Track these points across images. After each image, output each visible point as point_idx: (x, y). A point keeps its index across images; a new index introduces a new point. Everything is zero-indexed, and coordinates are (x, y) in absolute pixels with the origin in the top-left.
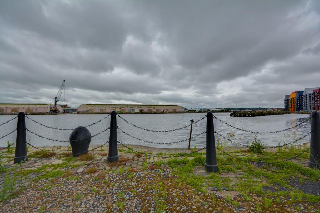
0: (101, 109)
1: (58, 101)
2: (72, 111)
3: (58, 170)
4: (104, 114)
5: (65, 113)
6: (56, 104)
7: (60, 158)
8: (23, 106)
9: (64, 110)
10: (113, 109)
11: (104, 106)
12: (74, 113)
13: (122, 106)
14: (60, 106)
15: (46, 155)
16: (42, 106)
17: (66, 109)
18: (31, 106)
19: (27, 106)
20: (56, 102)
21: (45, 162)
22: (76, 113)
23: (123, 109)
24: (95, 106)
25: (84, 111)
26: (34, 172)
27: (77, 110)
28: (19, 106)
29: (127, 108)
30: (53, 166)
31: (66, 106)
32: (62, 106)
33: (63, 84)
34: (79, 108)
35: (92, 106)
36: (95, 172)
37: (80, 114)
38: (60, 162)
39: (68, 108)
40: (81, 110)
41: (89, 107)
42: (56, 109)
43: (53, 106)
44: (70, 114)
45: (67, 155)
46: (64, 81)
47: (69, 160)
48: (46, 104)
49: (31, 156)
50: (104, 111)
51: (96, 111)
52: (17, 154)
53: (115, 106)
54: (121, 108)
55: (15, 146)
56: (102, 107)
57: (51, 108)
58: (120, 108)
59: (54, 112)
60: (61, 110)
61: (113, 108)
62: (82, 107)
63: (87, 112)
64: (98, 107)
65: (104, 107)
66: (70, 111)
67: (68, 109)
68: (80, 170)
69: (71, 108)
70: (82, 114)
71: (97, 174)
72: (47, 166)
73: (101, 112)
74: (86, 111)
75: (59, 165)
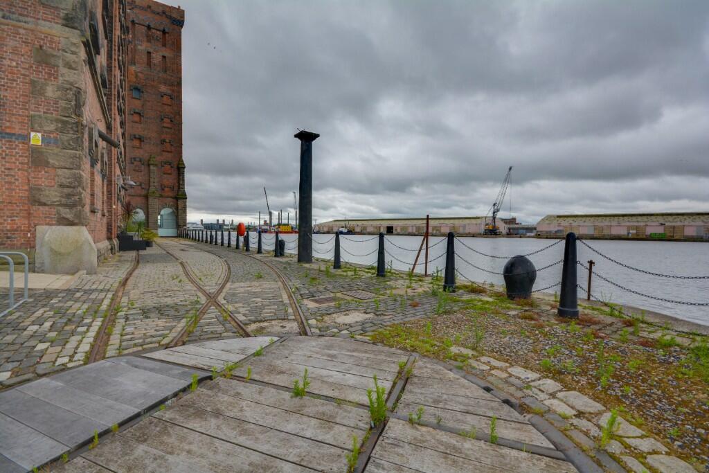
0: (595, 228)
1: (498, 210)
2: (524, 231)
3: (487, 306)
4: (606, 239)
5: (510, 234)
6: (494, 218)
7: (491, 297)
8: (447, 221)
9: (509, 229)
10: (637, 228)
11: (608, 218)
12: (528, 234)
13: (670, 218)
14: (502, 220)
15: (475, 290)
16: (473, 221)
17: (512, 226)
18: (456, 222)
19: (452, 221)
20: (494, 213)
21: (473, 296)
22: (532, 234)
23: (674, 227)
24: (580, 219)
25: (550, 232)
26: (462, 302)
27: (535, 229)
28: (442, 221)
29: (693, 223)
30: (482, 301)
31: (513, 221)
32: (506, 221)
33: (510, 175)
34: (539, 223)
35: (571, 220)
36: (532, 319)
37: (541, 238)
38: (490, 300)
39: (518, 224)
40: (544, 228)
41: (565, 223)
42: (494, 227)
43: (489, 221)
44: (520, 237)
45: (498, 295)
46: (510, 169)
47: (502, 301)
48: (479, 218)
49: (459, 288)
50: (606, 232)
51: (581, 233)
52: (446, 282)
53: (645, 218)
54: (667, 224)
55: (444, 271)
56: (599, 223)
57: (487, 224)
58: (662, 224)
59: (492, 232)
60: (503, 228)
61: (636, 224)
62: (547, 222)
63: (558, 234)
64: (589, 222)
65: (606, 222)
66: (521, 231)
67: (516, 226)
68: (513, 313)
69: (523, 224)
70: (547, 238)
71: (533, 322)
72: (475, 300)
73: (596, 234)
74: (556, 232)
75: (488, 302)
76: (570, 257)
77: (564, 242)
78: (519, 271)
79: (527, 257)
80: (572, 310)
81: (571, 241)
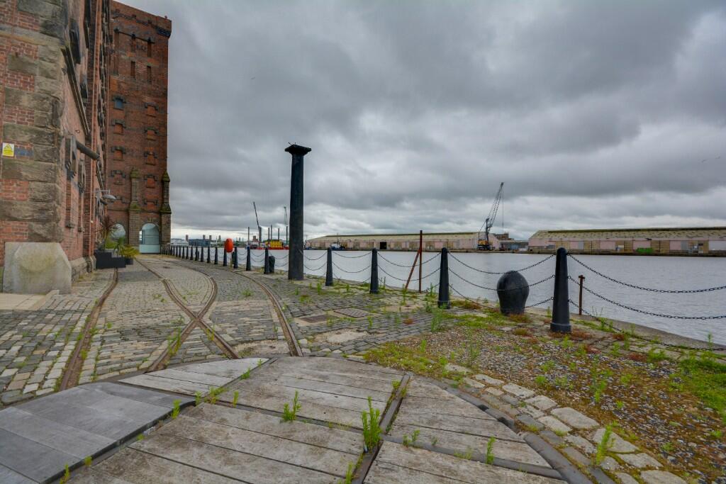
0: (585, 243)
1: (491, 226)
2: (517, 247)
3: (481, 322)
4: (596, 254)
5: (502, 250)
6: (487, 233)
7: (485, 313)
8: (440, 237)
9: (502, 244)
10: (625, 243)
11: (597, 234)
12: (521, 250)
13: (656, 233)
14: (495, 235)
15: (470, 306)
16: (467, 237)
17: (504, 241)
18: (450, 238)
19: (446, 237)
20: (487, 228)
21: (467, 313)
22: (525, 250)
23: (660, 242)
24: (570, 234)
25: (542, 247)
26: (457, 318)
27: (527, 244)
28: (435, 237)
29: (679, 239)
30: (476, 317)
31: (505, 236)
32: (499, 237)
33: (501, 191)
34: (531, 239)
35: (561, 235)
36: (526, 335)
37: (533, 253)
38: (484, 316)
39: (510, 239)
40: (536, 243)
41: (556, 238)
42: (487, 242)
43: (483, 237)
44: (513, 253)
45: (492, 311)
46: (502, 184)
47: (496, 317)
48: (472, 233)
49: (453, 304)
50: (595, 248)
51: (571, 248)
52: (440, 298)
53: (632, 233)
54: (653, 239)
55: (438, 287)
56: (588, 238)
57: (480, 240)
58: (649, 239)
59: (485, 248)
60: (496, 243)
61: (624, 239)
62: (538, 237)
63: (550, 249)
64: (578, 237)
65: (595, 238)
66: (514, 247)
67: (509, 241)
68: (506, 329)
69: (516, 239)
70: (539, 253)
71: (527, 338)
72: (470, 316)
73: (587, 249)
74: (548, 247)
75: (482, 318)
76: (561, 272)
77: (555, 257)
78: (511, 286)
79: (519, 272)
80: (564, 325)
81: (561, 256)
